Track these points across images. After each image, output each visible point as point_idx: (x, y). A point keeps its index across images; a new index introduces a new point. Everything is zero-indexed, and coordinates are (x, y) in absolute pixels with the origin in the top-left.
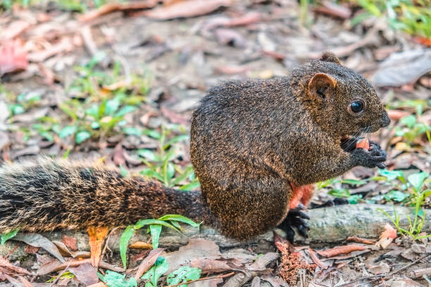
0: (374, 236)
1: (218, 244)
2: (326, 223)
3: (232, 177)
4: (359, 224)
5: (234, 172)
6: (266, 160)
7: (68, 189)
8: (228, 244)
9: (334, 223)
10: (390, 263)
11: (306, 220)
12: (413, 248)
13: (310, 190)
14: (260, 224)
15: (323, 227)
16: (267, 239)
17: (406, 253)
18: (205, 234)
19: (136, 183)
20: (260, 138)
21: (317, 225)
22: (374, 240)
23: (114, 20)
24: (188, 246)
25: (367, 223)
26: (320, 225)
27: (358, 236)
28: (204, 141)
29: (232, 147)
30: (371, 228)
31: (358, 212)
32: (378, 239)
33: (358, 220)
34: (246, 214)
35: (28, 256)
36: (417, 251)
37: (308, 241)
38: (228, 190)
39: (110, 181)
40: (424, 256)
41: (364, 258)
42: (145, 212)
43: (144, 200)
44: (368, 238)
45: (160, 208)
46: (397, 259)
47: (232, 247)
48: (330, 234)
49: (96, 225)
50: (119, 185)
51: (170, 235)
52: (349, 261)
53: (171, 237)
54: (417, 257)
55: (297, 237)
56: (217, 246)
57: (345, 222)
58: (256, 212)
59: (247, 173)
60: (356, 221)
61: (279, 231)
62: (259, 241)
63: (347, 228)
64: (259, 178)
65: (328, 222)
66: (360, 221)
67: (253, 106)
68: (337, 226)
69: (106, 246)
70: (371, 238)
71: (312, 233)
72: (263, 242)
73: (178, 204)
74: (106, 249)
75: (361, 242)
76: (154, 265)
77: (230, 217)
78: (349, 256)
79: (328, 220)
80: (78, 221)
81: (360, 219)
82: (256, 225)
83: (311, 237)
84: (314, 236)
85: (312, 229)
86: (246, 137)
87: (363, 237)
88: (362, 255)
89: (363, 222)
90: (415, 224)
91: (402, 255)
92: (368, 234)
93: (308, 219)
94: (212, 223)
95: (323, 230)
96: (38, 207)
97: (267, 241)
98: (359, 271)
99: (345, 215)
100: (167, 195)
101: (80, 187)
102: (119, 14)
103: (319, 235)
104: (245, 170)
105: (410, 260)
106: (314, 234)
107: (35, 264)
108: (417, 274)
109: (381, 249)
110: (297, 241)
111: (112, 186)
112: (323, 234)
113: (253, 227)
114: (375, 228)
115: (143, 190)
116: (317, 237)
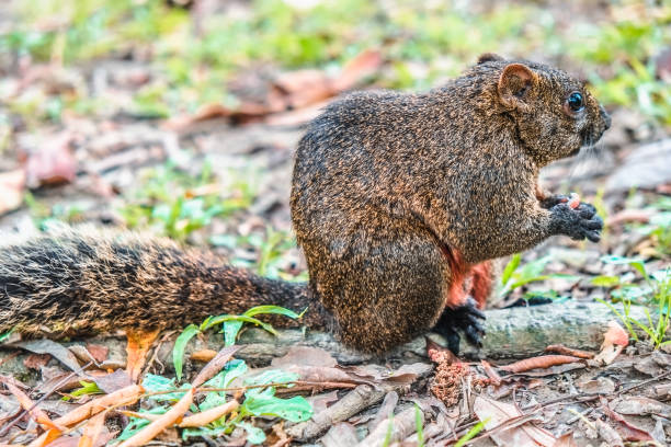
0: (591, 346)
1: (335, 356)
2: (512, 325)
3: (353, 235)
4: (566, 326)
5: (358, 226)
6: (417, 204)
7: (91, 267)
8: (352, 358)
9: (526, 325)
10: (617, 381)
11: (480, 321)
12: (654, 357)
13: (487, 279)
14: (400, 321)
15: (507, 331)
16: (417, 351)
17: (642, 364)
18: (316, 340)
19: (202, 264)
20: (410, 170)
21: (498, 328)
22: (593, 353)
24: (287, 358)
25: (580, 325)
26: (503, 328)
27: (565, 345)
28: (314, 181)
29: (358, 185)
30: (587, 332)
31: (566, 311)
32: (597, 350)
33: (565, 321)
34: (376, 303)
35: (29, 374)
36: (660, 362)
37: (484, 352)
38: (346, 258)
39: (161, 259)
41: (575, 376)
42: (217, 306)
43: (216, 289)
44: (582, 349)
45: (242, 302)
46: (629, 376)
47: (359, 363)
48: (520, 342)
49: (136, 325)
50: (175, 264)
51: (257, 342)
52: (549, 381)
53: (260, 345)
54: (661, 370)
55: (465, 348)
56: (335, 359)
57: (543, 324)
58: (391, 298)
59: (379, 228)
60: (562, 323)
61: (435, 338)
62: (403, 354)
63: (547, 333)
64: (396, 237)
65: (515, 324)
66: (569, 322)
67: (400, 124)
68: (530, 330)
69: (155, 357)
70: (588, 349)
71: (489, 341)
72: (410, 355)
73: (272, 298)
74: (154, 362)
75: (571, 354)
76: (223, 369)
77: (352, 310)
78: (549, 373)
79: (516, 322)
80: (107, 317)
81: (567, 319)
82: (393, 322)
83: (489, 347)
84: (493, 346)
85: (489, 333)
86: (385, 169)
87: (573, 348)
88: (571, 372)
89: (574, 324)
90: (659, 327)
91: (636, 367)
92: (581, 342)
93: (484, 318)
94: (324, 325)
95: (508, 335)
96: (42, 293)
97: (417, 354)
98: (564, 392)
99: (544, 315)
100: (254, 285)
101: (111, 264)
103: (502, 343)
104: (376, 222)
105: (650, 376)
106: (493, 341)
107: (39, 383)
108: (658, 391)
109: (604, 365)
110: (465, 355)
111: (163, 265)
112: (508, 342)
113: (389, 327)
114: (593, 333)
115: (214, 274)
116: (497, 348)
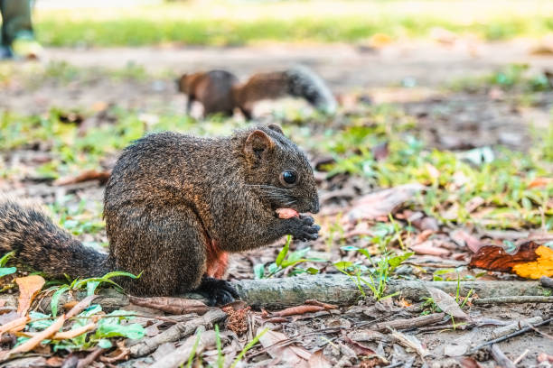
0: (335, 301)
2: (282, 287)
4: (318, 288)
9: (292, 287)
10: (352, 322)
12: (376, 306)
15: (279, 291)
17: (368, 311)
21: (273, 289)
22: (336, 305)
23: (90, 187)
25: (327, 287)
26: (276, 289)
27: (318, 300)
30: (332, 292)
31: (318, 279)
33: (318, 285)
36: (381, 309)
40: (388, 314)
44: (329, 303)
46: (360, 319)
48: (287, 298)
51: (110, 297)
52: (307, 322)
53: (112, 299)
54: (381, 315)
57: (303, 286)
60: (316, 286)
63: (306, 292)
65: (284, 286)
66: (320, 285)
68: (295, 290)
69: (38, 306)
74: (38, 309)
75: (321, 306)
76: (85, 310)
78: (307, 317)
84: (270, 301)
85: (267, 292)
87: (323, 302)
88: (322, 317)
89: (323, 286)
90: (379, 289)
91: (365, 313)
92: (328, 298)
95: (280, 293)
98: (317, 328)
99: (303, 281)
102: (96, 183)
103: (275, 299)
105: (374, 319)
106: (270, 298)
108: (380, 327)
112: (279, 298)
114: (336, 292)
116: (272, 302)
